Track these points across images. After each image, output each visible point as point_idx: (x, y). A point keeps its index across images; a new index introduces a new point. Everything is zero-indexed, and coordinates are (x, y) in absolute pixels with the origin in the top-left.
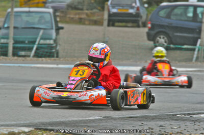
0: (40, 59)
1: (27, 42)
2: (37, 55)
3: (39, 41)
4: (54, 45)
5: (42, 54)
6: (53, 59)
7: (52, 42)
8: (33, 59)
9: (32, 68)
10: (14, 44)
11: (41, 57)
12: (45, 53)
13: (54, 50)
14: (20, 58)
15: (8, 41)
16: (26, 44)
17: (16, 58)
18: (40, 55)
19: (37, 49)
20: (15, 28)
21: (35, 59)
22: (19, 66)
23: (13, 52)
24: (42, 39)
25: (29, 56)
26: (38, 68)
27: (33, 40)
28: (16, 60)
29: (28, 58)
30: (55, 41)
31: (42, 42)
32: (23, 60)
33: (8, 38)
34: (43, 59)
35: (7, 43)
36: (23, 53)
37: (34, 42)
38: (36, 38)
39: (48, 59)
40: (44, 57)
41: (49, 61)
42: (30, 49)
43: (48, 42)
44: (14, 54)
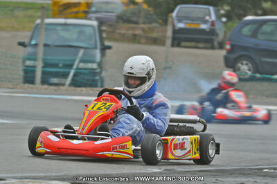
0: (79, 89)
1: (61, 65)
2: (75, 84)
3: (78, 65)
4: (98, 71)
5: (81, 83)
6: (95, 88)
7: (94, 66)
8: (69, 88)
9: (67, 100)
10: (43, 67)
11: (79, 86)
13: (97, 78)
14: (52, 87)
15: (36, 63)
16: (60, 68)
17: (46, 86)
18: (78, 84)
19: (75, 75)
20: (46, 45)
21: (72, 88)
22: (50, 98)
23: (42, 78)
24: (81, 61)
25: (63, 85)
26: (76, 101)
27: (69, 63)
28: (46, 89)
29: (62, 88)
30: (100, 64)
31: (82, 65)
32: (56, 90)
33: (35, 60)
34: (83, 89)
35: (34, 67)
36: (55, 80)
37: (71, 66)
38: (74, 61)
39: (89, 89)
40: (84, 86)
41: (91, 92)
42: (65, 75)
43: (90, 65)
44: (44, 82)
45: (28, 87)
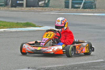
4: (93, 1)
6: (92, 9)
8: (81, 9)
9: (80, 15)
10: (72, 1)
11: (86, 9)
12: (88, 7)
13: (93, 4)
14: (75, 10)
16: (79, 1)
17: (73, 9)
18: (85, 8)
21: (83, 10)
23: (72, 5)
25: (79, 8)
26: (83, 16)
34: (87, 10)
35: (69, 1)
36: (77, 6)
39: (89, 10)
40: (87, 9)
41: (90, 11)
44: (73, 7)
45: (66, 9)
